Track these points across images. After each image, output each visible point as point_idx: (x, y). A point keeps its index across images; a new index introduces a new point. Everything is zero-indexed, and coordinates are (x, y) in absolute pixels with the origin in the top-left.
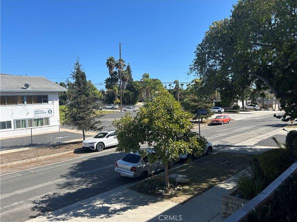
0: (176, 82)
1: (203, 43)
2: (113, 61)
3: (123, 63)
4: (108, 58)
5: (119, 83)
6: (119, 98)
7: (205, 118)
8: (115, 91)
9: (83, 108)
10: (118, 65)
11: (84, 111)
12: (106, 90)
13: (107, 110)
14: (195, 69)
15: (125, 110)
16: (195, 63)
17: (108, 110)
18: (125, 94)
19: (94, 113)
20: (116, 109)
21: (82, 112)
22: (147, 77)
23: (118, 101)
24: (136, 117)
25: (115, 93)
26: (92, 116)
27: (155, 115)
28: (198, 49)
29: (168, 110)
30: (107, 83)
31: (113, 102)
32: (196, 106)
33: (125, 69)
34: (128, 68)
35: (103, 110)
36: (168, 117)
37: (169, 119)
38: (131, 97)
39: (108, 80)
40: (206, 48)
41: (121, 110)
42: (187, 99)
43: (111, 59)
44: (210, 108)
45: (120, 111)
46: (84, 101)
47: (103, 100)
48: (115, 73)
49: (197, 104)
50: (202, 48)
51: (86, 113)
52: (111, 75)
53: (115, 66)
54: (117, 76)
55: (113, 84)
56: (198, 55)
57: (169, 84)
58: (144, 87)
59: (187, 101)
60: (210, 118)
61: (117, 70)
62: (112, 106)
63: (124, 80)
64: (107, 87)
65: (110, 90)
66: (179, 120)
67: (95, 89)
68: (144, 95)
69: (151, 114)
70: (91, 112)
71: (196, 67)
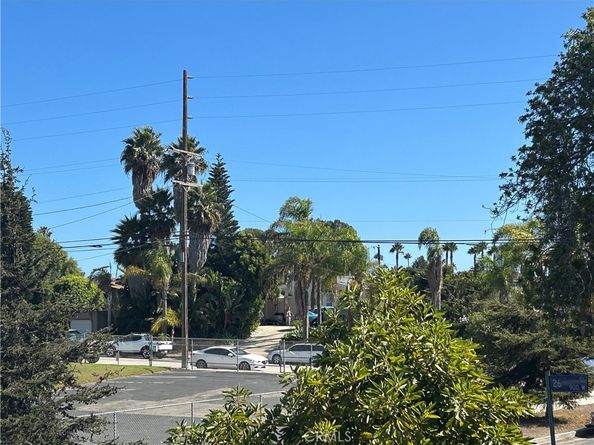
0: (426, 238)
1: (554, 79)
2: (153, 146)
3: (198, 156)
4: (132, 136)
5: (176, 241)
6: (174, 304)
7: (563, 400)
8: (160, 273)
9: (23, 358)
10: (174, 166)
11: (28, 374)
12: (116, 272)
13: (119, 362)
14: (526, 190)
15: (201, 363)
16: (526, 165)
17: (124, 362)
18: (203, 290)
19: (69, 381)
20: (160, 355)
21: (16, 376)
22: (302, 213)
23: (170, 317)
24: (277, 411)
25: (159, 284)
26: (60, 393)
27: (367, 405)
28: (535, 104)
29: (424, 383)
30: (122, 241)
31: (150, 324)
32: (520, 347)
33: (203, 179)
34: (219, 176)
35: (103, 361)
36: (427, 415)
37: (432, 422)
38: (229, 303)
39: (127, 228)
40: (570, 103)
41: (184, 359)
42: (478, 316)
43: (144, 139)
44: (583, 354)
45: (178, 365)
46: (27, 329)
47: (102, 315)
48: (162, 196)
49: (525, 338)
50: (554, 101)
51: (37, 379)
52: (144, 204)
53: (162, 168)
54: (170, 211)
55: (150, 247)
56: (535, 131)
57: (390, 246)
58: (288, 260)
59: (479, 324)
60: (582, 402)
61: (169, 186)
62: (143, 342)
63: (198, 226)
64: (121, 257)
65: (135, 270)
66: (476, 427)
67: (69, 267)
68: (284, 291)
69: (349, 401)
70: (56, 378)
71: (530, 184)
